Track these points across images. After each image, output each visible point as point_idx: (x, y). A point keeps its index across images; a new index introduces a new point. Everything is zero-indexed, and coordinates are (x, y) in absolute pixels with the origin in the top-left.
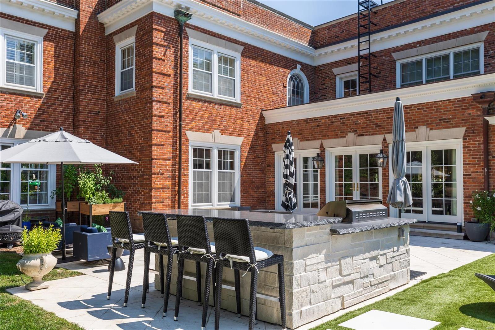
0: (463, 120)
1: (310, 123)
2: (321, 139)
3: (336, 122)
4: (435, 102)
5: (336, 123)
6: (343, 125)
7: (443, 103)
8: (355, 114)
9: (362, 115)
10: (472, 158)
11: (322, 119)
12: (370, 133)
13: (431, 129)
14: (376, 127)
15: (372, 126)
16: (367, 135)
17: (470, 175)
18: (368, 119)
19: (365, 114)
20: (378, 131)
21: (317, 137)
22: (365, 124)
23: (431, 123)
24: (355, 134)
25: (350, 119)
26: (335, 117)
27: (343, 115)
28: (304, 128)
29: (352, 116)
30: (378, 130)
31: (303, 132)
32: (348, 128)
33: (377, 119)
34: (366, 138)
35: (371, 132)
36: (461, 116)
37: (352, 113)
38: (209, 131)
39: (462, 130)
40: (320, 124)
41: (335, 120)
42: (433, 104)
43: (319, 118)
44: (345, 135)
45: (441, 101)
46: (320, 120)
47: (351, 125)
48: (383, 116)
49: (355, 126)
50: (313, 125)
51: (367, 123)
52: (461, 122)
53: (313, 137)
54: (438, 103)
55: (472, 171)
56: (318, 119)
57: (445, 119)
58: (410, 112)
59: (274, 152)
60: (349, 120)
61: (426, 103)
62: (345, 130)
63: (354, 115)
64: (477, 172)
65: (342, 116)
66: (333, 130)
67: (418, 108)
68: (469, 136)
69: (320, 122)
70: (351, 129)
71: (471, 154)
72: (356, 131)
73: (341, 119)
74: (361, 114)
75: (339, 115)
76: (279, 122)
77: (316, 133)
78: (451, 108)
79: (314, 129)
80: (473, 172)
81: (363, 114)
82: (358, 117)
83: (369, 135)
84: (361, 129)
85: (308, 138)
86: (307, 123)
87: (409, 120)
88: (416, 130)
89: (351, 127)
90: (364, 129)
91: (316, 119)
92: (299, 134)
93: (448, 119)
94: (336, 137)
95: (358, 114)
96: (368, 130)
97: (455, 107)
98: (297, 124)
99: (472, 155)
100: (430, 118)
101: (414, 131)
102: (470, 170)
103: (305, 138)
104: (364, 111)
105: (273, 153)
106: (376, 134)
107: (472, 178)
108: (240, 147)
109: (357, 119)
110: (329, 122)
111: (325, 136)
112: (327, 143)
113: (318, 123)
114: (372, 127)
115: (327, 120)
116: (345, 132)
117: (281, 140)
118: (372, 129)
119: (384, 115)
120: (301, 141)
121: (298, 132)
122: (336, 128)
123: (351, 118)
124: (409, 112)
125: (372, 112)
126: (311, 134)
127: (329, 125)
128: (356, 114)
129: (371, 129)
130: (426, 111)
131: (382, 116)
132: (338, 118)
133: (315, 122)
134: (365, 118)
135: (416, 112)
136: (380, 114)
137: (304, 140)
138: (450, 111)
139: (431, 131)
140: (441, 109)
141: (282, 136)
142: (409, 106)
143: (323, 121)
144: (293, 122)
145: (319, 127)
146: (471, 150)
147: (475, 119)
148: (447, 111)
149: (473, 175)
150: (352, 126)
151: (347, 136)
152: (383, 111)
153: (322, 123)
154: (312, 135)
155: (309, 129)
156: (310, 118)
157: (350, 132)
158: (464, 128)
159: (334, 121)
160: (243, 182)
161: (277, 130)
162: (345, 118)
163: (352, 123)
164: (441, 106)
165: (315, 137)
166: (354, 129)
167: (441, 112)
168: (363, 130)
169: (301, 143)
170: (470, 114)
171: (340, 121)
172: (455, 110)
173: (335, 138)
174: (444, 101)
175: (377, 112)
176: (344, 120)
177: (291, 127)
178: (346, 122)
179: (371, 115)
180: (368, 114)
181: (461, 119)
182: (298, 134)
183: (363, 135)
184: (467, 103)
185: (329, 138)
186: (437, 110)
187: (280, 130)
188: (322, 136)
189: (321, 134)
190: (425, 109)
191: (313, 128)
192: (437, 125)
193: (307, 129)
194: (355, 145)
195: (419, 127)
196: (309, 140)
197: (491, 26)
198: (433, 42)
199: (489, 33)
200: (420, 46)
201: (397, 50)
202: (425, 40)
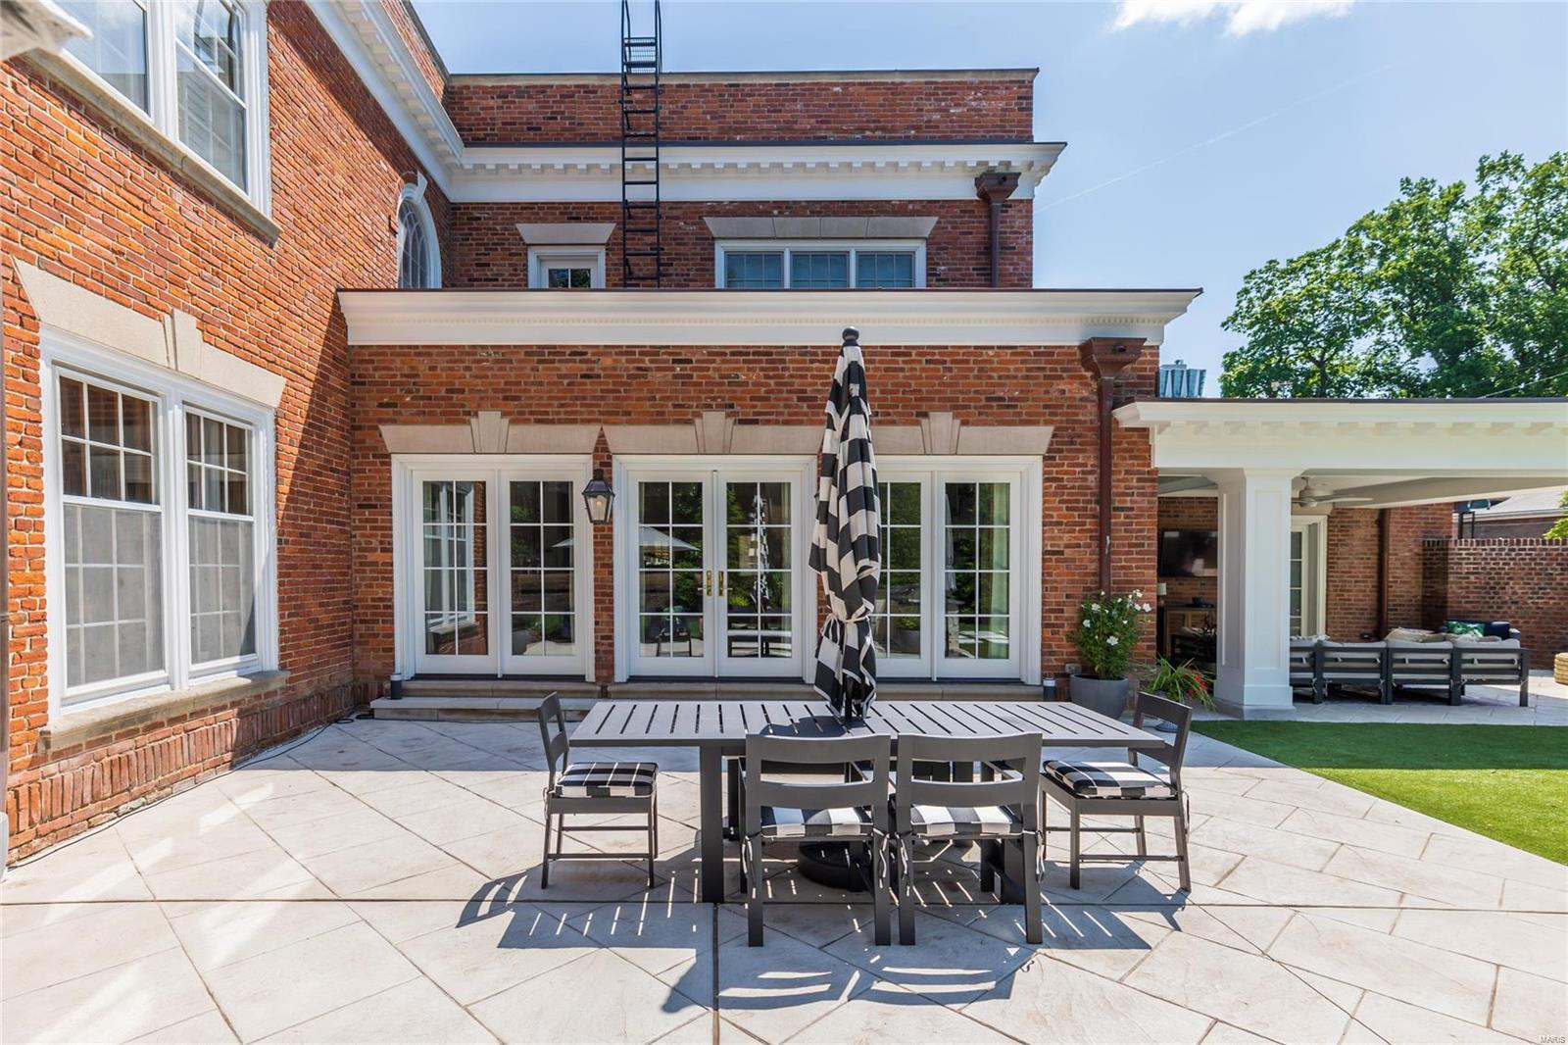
0: (1046, 407)
1: (553, 362)
2: (597, 421)
3: (658, 369)
4: (976, 347)
5: (659, 374)
6: (683, 384)
7: (997, 355)
8: (728, 351)
9: (751, 357)
10: (1068, 509)
11: (601, 354)
12: (780, 418)
13: (964, 423)
14: (800, 399)
15: (785, 395)
16: (767, 422)
17: (1062, 553)
18: (771, 374)
19: (764, 358)
20: (806, 414)
21: (582, 413)
22: (763, 389)
23: (964, 407)
24: (728, 416)
25: (711, 366)
26: (654, 351)
27: (683, 351)
28: (529, 376)
29: (718, 359)
30: (805, 409)
31: (525, 391)
32: (703, 396)
33: (801, 377)
34: (765, 432)
35: (782, 414)
36: (1042, 395)
37: (716, 347)
38: (149, 307)
39: (1041, 435)
40: (592, 369)
41: (651, 361)
42: (971, 354)
43: (590, 351)
44: (690, 417)
45: (992, 348)
46: (594, 358)
47: (713, 384)
48: (823, 369)
49: (728, 392)
50: (564, 372)
51: (769, 385)
52: (1041, 410)
53: (566, 413)
54: (984, 351)
55: (1066, 542)
56: (585, 354)
57: (1002, 399)
58: (906, 366)
59: (388, 456)
60: (708, 369)
61: (953, 347)
62: (691, 399)
63: (725, 354)
64: (1079, 546)
65: (680, 354)
66: (645, 394)
67: (929, 358)
68: (1061, 451)
69: (594, 362)
70: (714, 399)
71: (1065, 497)
72: (731, 406)
73: (674, 361)
74: (748, 354)
75: (668, 347)
76: (417, 347)
77: (577, 398)
78: (1016, 370)
79: (568, 385)
80: (1067, 546)
81: (754, 354)
82: (737, 362)
83: (777, 422)
84: (748, 402)
85: (547, 413)
86: (539, 361)
87: (901, 389)
88: (924, 421)
89: (712, 391)
90: (759, 403)
91: (578, 352)
92: (505, 398)
93: (1010, 399)
94: (658, 418)
95: (738, 352)
96: (773, 407)
97: (1029, 370)
98: (497, 361)
99: (1068, 501)
100: (962, 392)
101: (918, 423)
102: (1061, 538)
103: (532, 413)
104: (759, 347)
105: (385, 458)
106: (801, 423)
107: (1066, 560)
108: (270, 417)
109: (738, 369)
110: (631, 366)
111: (617, 414)
112: (618, 436)
113: (584, 366)
114: (787, 399)
115: (624, 358)
116: (691, 407)
117: (418, 414)
118: (786, 406)
119: (826, 366)
120: (512, 422)
121: (504, 390)
122: (658, 391)
123: (714, 361)
124: (901, 365)
125: (786, 354)
126: (556, 403)
127: (629, 377)
128: (732, 354)
129: (782, 403)
130: (950, 370)
131: (817, 369)
132: (665, 357)
133: (574, 361)
134: (762, 369)
135: (923, 370)
136: (812, 362)
137: (526, 421)
138: (1016, 377)
139: (964, 429)
140: (993, 370)
141: (430, 398)
142: (902, 350)
143: (608, 361)
144: (479, 350)
145: (588, 381)
146: (1065, 487)
147: (1076, 407)
148: (1008, 377)
149: (1068, 552)
150: (716, 389)
151: (698, 421)
152: (824, 354)
153: (604, 369)
154: (562, 406)
155: (548, 383)
156: (554, 347)
157: (709, 407)
158: (1049, 430)
159: (648, 364)
160: (287, 569)
161: (406, 372)
162: (689, 361)
163: (718, 380)
164: (990, 362)
165: (573, 413)
166: (723, 399)
167: (991, 377)
168: (755, 407)
169: (516, 429)
170: (1064, 392)
171: (673, 369)
172: (1027, 377)
173: (653, 422)
174: (999, 347)
175: (805, 354)
176: (688, 366)
177: (469, 369)
178: (695, 374)
179: (783, 361)
180: (774, 357)
181: (1042, 404)
182: (501, 396)
183: (755, 422)
184: (1057, 362)
185: (630, 423)
186: (981, 370)
187: (417, 376)
188: (601, 413)
189: (599, 406)
190: (948, 365)
191: (566, 382)
192: (980, 414)
193: (541, 384)
194: (727, 451)
195: (931, 414)
196: (552, 422)
197: (943, 207)
198: (814, 213)
199: (938, 222)
200: (781, 214)
201: (718, 209)
202: (795, 202)
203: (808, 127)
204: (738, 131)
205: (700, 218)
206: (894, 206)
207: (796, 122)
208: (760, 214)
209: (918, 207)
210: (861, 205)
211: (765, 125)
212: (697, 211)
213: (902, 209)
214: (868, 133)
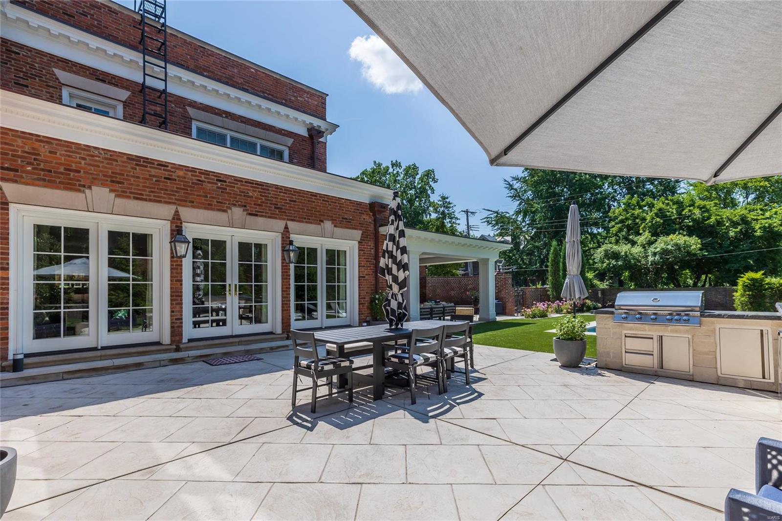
0: (360, 224)
1: (146, 167)
2: (174, 203)
3: (209, 182)
4: (339, 198)
5: (210, 185)
6: (222, 192)
7: (345, 202)
8: (243, 180)
9: (254, 185)
10: (366, 261)
11: (176, 168)
12: (267, 215)
13: (335, 226)
14: (275, 208)
15: (269, 205)
16: (262, 216)
17: (364, 277)
18: (263, 194)
19: (260, 187)
20: (277, 215)
21: (165, 198)
22: (259, 201)
23: (335, 220)
24: (244, 210)
25: (236, 186)
26: (207, 173)
27: (222, 176)
28: (130, 172)
29: (239, 183)
30: (277, 213)
31: (126, 180)
32: (232, 199)
33: (276, 198)
34: (260, 220)
35: (268, 213)
36: (358, 219)
37: (238, 177)
39: (358, 234)
40: (172, 175)
41: (205, 178)
42: (337, 200)
43: (170, 166)
44: (225, 208)
45: (343, 199)
46: (172, 170)
47: (237, 194)
48: (284, 196)
49: (243, 199)
50: (153, 173)
51: (262, 199)
52: (358, 225)
53: (154, 196)
54: (341, 200)
55: (365, 273)
56: (167, 166)
57: (347, 219)
58: (316, 201)
59: (7, 204)
60: (234, 187)
61: (331, 196)
62: (226, 200)
63: (242, 181)
64: (369, 274)
65: (220, 177)
66: (201, 193)
67: (323, 199)
68: (364, 240)
69: (172, 172)
70: (237, 202)
71: (366, 257)
72: (245, 206)
73: (217, 180)
74: (253, 184)
75: (214, 172)
76: (39, 136)
77: (162, 189)
78: (351, 208)
79: (156, 181)
80: (366, 275)
81: (256, 184)
82: (248, 186)
83: (266, 217)
84: (253, 205)
85: (142, 195)
86: (137, 165)
87: (314, 210)
88: (322, 224)
89: (236, 198)
90: (258, 207)
91: (162, 165)
92: (112, 181)
93: (350, 219)
94: (209, 207)
95: (248, 182)
96: (264, 209)
97: (355, 209)
98: (106, 159)
99: (367, 258)
100: (334, 214)
101: (320, 224)
102: (364, 272)
103: (131, 193)
104: (258, 181)
105: (5, 205)
106: (275, 218)
107: (366, 280)
109: (248, 190)
110: (194, 178)
111: (186, 201)
112: (186, 213)
113: (167, 173)
114: (270, 207)
115: (190, 173)
116: (225, 204)
117: (38, 179)
118: (269, 210)
119: (286, 195)
120: (117, 196)
121: (111, 177)
122: (209, 193)
123: (237, 184)
124: (314, 200)
125: (270, 187)
126: (148, 190)
127: (193, 183)
128: (246, 182)
129: (267, 208)
130: (330, 205)
131: (282, 196)
132: (213, 177)
133: (160, 169)
134: (259, 192)
135: (321, 203)
136: (280, 192)
137: (128, 197)
138: (351, 211)
139: (335, 228)
140: (344, 207)
141: (50, 171)
142: (314, 194)
143: (181, 173)
144: (92, 149)
145: (169, 181)
146: (365, 253)
147: (368, 225)
148: (348, 211)
149: (367, 277)
150: (238, 197)
151: (229, 211)
152: (285, 190)
153: (178, 177)
154: (152, 192)
155: (144, 178)
156: (148, 159)
157: (235, 205)
158: (361, 232)
159: (203, 179)
161: (26, 150)
162: (225, 182)
163: (239, 193)
164: (343, 204)
165: (159, 197)
166: (241, 202)
167: (343, 210)
168: (256, 208)
169: (119, 201)
170: (364, 219)
171: (217, 184)
172: (354, 212)
173: (206, 208)
174: (346, 199)
175: (278, 188)
176: (225, 184)
177: (84, 159)
178: (228, 188)
179: (268, 190)
180: (264, 187)
181: (358, 222)
182: (109, 179)
183: (256, 215)
184: (362, 208)
185: (193, 207)
186: (340, 207)
187: (39, 155)
188: (176, 199)
189: (175, 195)
190: (330, 203)
191: (154, 179)
192: (340, 223)
193: (138, 177)
194: (243, 227)
195: (324, 221)
196: (145, 200)
197: (295, 136)
198: (242, 122)
199: (294, 142)
200: (226, 117)
201: (194, 105)
202: (233, 114)
203: (240, 82)
204: (205, 70)
205: (184, 106)
206: (276, 129)
207: (234, 77)
208: (216, 114)
209: (286, 133)
210: (263, 125)
211: (219, 73)
212: (183, 102)
213: (280, 132)
214: (266, 95)
